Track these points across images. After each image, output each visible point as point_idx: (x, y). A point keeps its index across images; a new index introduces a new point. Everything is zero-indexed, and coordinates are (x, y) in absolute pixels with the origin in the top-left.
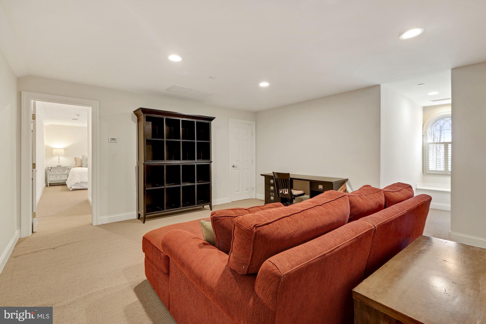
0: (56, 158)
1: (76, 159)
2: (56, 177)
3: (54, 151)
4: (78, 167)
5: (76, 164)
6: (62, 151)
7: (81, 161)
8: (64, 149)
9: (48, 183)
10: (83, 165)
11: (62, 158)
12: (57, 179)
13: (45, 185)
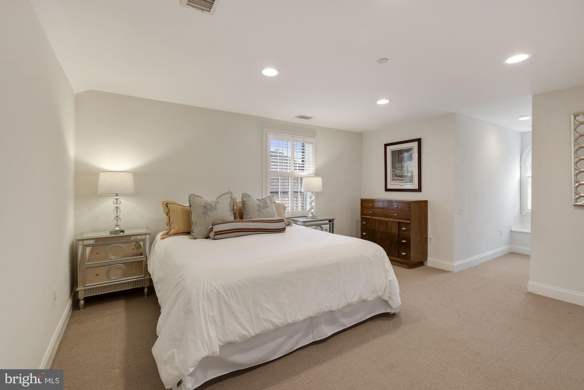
0: (109, 204)
1: (169, 205)
2: (108, 273)
3: (103, 178)
4: (176, 234)
5: (169, 223)
6: (128, 181)
7: (188, 214)
8: (131, 174)
9: (81, 296)
10: (196, 230)
11: (125, 204)
12: (109, 278)
13: (68, 304)
